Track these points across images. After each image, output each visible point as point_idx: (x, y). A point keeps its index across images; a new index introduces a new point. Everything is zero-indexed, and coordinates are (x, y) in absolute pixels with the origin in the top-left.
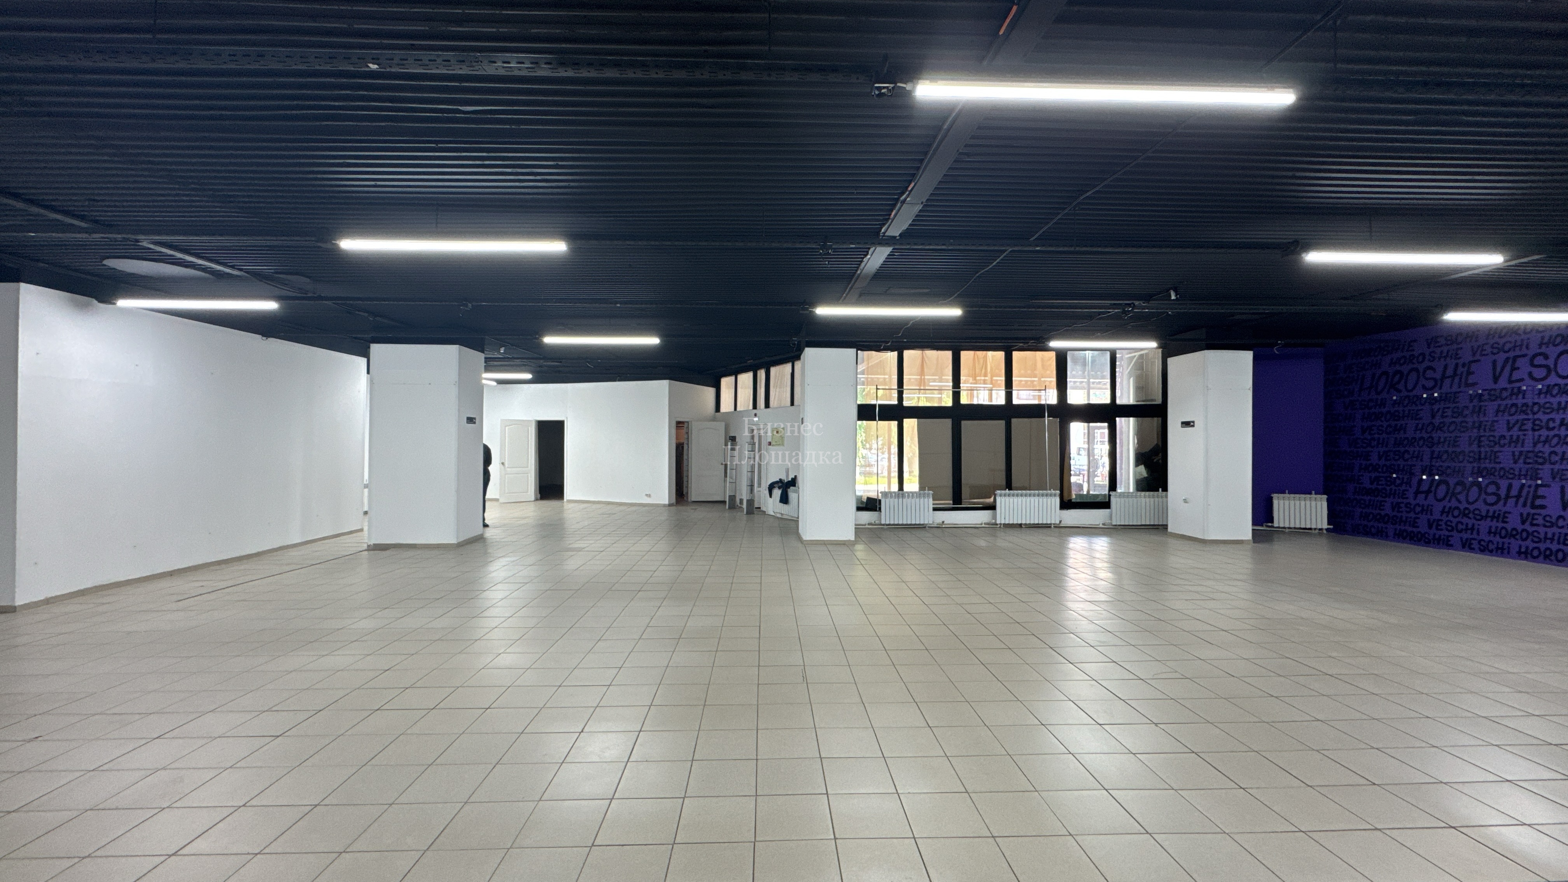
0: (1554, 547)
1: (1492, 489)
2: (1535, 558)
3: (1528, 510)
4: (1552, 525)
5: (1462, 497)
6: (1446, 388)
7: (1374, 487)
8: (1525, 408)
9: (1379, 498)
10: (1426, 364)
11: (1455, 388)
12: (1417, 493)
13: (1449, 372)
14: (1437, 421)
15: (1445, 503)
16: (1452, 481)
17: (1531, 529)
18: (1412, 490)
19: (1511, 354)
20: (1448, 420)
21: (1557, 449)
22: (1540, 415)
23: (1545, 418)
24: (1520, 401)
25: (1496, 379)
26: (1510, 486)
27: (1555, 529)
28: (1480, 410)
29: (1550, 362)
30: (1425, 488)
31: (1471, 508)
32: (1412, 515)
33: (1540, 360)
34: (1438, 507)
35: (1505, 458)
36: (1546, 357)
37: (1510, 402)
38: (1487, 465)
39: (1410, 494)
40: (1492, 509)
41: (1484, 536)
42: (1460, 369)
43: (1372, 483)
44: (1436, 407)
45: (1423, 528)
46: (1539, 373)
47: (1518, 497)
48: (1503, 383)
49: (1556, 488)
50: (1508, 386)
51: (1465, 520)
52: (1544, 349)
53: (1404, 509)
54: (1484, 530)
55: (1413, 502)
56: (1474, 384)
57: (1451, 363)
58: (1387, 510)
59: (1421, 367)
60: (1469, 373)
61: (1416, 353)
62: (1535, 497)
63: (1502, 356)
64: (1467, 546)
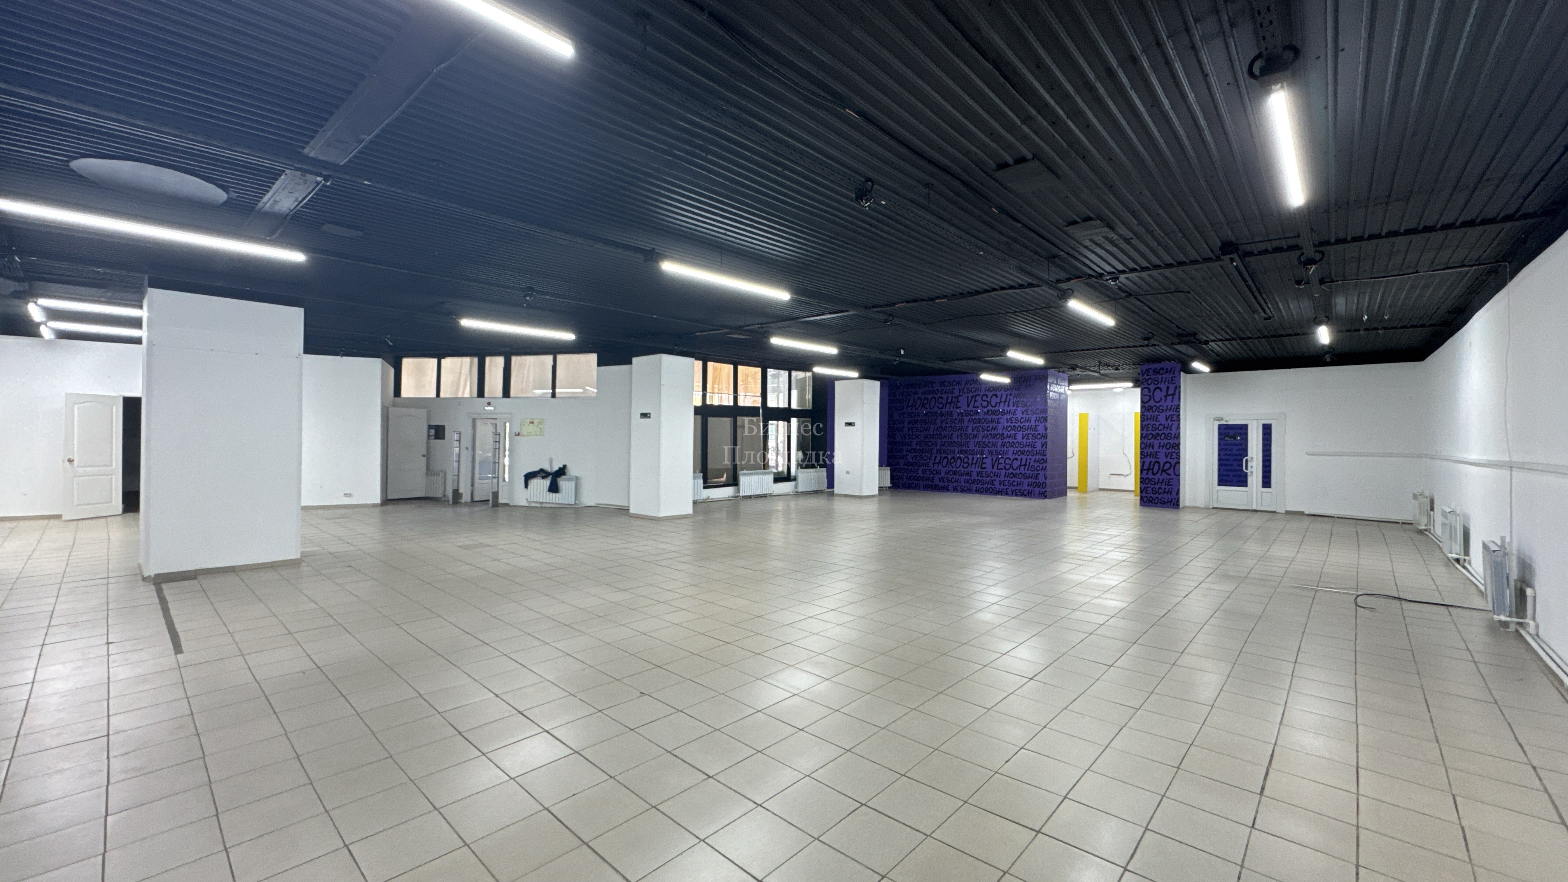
0: (989, 486)
1: (966, 460)
2: (982, 493)
3: (979, 470)
4: (989, 476)
5: (953, 465)
6: (947, 409)
7: (914, 461)
8: (979, 421)
9: (916, 467)
10: (939, 395)
11: (951, 409)
12: (934, 463)
13: (949, 401)
14: (944, 425)
15: (946, 468)
16: (950, 457)
17: (981, 479)
18: (932, 462)
19: (975, 394)
20: (949, 425)
21: (991, 440)
22: (985, 424)
23: (987, 425)
24: (977, 417)
25: (968, 407)
26: (973, 458)
27: (989, 478)
28: (962, 421)
29: (989, 399)
30: (937, 461)
31: (958, 470)
32: (932, 475)
33: (984, 398)
34: (943, 470)
35: (972, 447)
36: (987, 397)
37: (973, 417)
38: (964, 448)
39: (931, 464)
40: (966, 470)
41: (963, 484)
42: (954, 400)
43: (913, 459)
44: (943, 418)
45: (936, 481)
46: (985, 404)
47: (976, 463)
48: (971, 408)
49: (990, 458)
50: (973, 409)
51: (955, 477)
52: (986, 393)
53: (928, 472)
54: (962, 481)
55: (932, 469)
56: (959, 407)
57: (950, 396)
58: (920, 474)
59: (937, 397)
60: (958, 402)
61: (934, 389)
62: (983, 463)
63: (970, 395)
64: (955, 490)
